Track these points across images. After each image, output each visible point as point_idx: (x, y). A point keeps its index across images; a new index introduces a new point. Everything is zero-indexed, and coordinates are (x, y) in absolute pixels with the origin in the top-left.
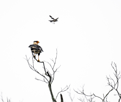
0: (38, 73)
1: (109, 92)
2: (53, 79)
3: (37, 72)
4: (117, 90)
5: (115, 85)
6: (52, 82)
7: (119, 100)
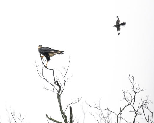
0: (48, 81)
1: (125, 107)
2: (63, 89)
3: (46, 80)
4: (133, 106)
5: (132, 100)
6: (62, 92)
7: (135, 117)
